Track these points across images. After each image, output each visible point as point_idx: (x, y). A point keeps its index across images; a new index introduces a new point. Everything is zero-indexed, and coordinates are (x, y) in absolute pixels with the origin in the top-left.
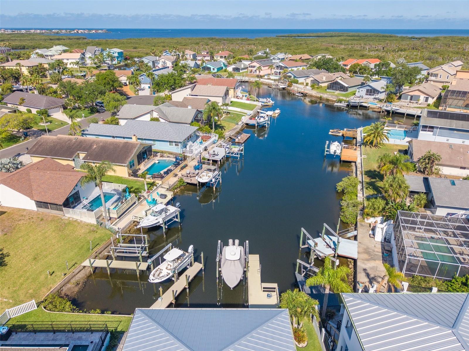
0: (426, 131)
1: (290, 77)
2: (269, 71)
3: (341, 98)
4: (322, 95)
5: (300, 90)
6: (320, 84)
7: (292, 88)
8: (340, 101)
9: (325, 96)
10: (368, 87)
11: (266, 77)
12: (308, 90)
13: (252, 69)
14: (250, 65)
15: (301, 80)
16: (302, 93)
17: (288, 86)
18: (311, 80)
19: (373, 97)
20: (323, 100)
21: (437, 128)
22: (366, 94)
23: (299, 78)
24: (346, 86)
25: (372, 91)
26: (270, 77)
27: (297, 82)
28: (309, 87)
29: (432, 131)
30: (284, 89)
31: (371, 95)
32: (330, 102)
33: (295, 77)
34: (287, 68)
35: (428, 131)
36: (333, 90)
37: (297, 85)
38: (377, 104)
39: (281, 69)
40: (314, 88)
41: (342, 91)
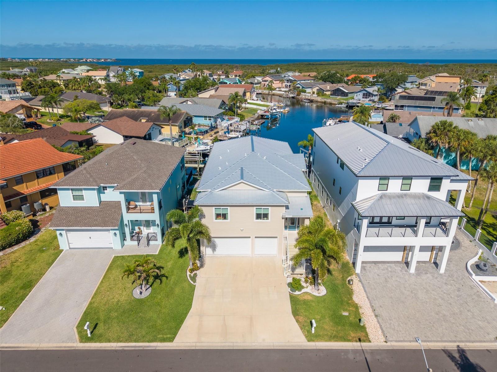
1: (299, 87)
2: (280, 85)
3: (342, 101)
4: (326, 100)
5: (307, 97)
6: (325, 92)
7: (301, 96)
8: (341, 103)
9: (329, 101)
10: (364, 91)
11: (277, 89)
12: (315, 97)
13: (265, 83)
14: (263, 79)
15: (308, 90)
16: (309, 100)
17: (297, 95)
18: (317, 89)
19: (368, 99)
20: (328, 103)
22: (363, 98)
23: (306, 88)
24: (347, 91)
25: (368, 95)
26: (281, 89)
27: (305, 92)
28: (315, 95)
30: (293, 97)
31: (366, 98)
32: (332, 105)
33: (303, 87)
34: (296, 81)
35: (400, 109)
36: (335, 96)
37: (305, 94)
38: (371, 104)
39: (291, 82)
40: (319, 95)
41: (343, 96)
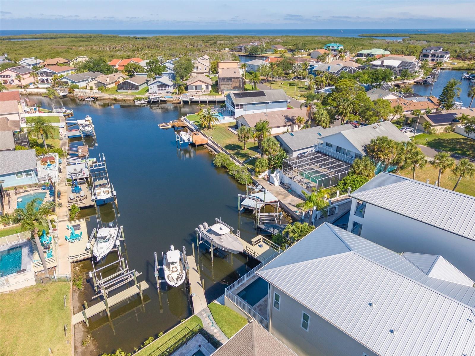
0: (239, 108)
1: (67, 83)
2: (32, 80)
3: (137, 96)
4: (115, 96)
5: (88, 95)
6: (106, 86)
7: (75, 94)
8: (139, 99)
9: (119, 97)
10: (157, 83)
11: (32, 86)
12: (96, 93)
15: (82, 84)
16: (92, 98)
17: (69, 93)
18: (95, 84)
19: (165, 91)
20: (119, 101)
21: (245, 104)
22: (159, 90)
23: (78, 82)
24: (137, 84)
25: (163, 86)
26: (38, 86)
27: (77, 87)
29: (243, 108)
30: (64, 96)
31: (162, 90)
32: (127, 102)
33: (73, 82)
34: (55, 73)
35: (240, 108)
36: (124, 90)
37: (78, 90)
38: (172, 96)
39: (47, 75)
40: (103, 91)
41: (134, 90)
